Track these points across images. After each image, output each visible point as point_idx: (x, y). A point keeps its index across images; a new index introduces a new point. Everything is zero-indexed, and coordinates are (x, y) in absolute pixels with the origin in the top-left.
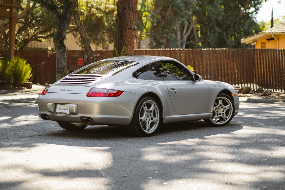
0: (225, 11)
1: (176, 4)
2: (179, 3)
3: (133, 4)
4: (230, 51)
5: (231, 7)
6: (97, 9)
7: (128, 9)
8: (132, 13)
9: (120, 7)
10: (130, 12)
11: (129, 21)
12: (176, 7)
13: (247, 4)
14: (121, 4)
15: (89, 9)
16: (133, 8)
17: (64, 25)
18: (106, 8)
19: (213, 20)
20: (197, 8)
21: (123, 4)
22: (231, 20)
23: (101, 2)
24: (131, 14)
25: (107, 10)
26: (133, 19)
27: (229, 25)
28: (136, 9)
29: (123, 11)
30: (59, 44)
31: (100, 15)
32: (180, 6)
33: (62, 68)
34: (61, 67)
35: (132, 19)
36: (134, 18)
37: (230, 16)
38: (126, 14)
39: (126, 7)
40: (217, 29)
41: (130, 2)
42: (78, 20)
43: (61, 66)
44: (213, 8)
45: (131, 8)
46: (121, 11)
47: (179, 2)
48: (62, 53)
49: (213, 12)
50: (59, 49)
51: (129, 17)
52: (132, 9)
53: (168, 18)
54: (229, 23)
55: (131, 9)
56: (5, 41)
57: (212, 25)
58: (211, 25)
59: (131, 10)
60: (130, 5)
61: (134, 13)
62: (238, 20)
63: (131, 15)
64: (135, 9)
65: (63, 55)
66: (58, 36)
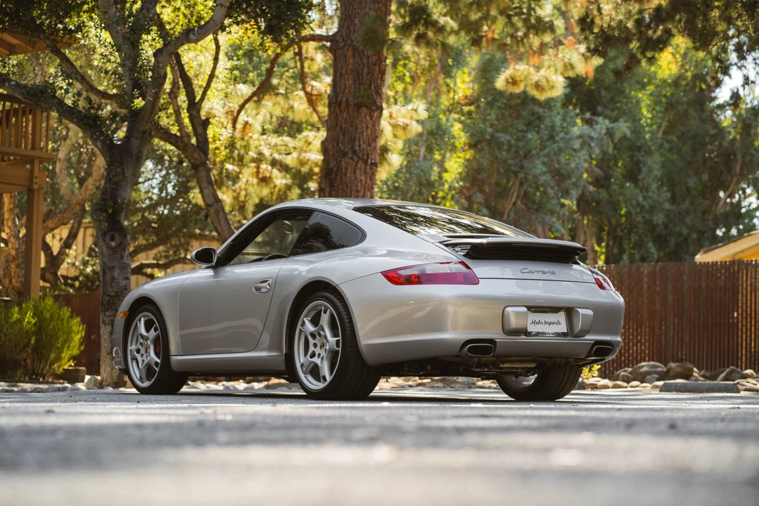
0: (673, 200)
1: (530, 177)
2: (539, 175)
3: (364, 143)
4: (643, 272)
5: (688, 189)
6: (274, 163)
7: (350, 156)
8: (363, 167)
9: (331, 153)
10: (357, 163)
11: (355, 189)
12: (530, 186)
13: (735, 180)
14: (335, 144)
15: (255, 167)
16: (365, 152)
17: (123, 169)
18: (302, 163)
19: (640, 226)
20: (591, 188)
21: (341, 145)
22: (690, 223)
23: (287, 145)
24: (360, 169)
25: (304, 169)
26: (366, 183)
27: (686, 239)
28: (373, 156)
29: (339, 162)
30: (107, 224)
31: (284, 182)
32: (542, 182)
33: (114, 294)
34: (111, 290)
35: (363, 183)
36: (368, 181)
37: (687, 212)
38: (344, 170)
39: (346, 150)
40: (653, 250)
41: (358, 136)
42: (206, 185)
43: (112, 287)
44: (638, 191)
45: (358, 152)
46: (335, 163)
47: (539, 171)
48: (114, 250)
49: (637, 201)
50: (108, 238)
51: (354, 178)
52: (363, 156)
53: (508, 216)
54: (685, 232)
55: (359, 157)
56: (51, 274)
57: (637, 238)
58: (634, 238)
59: (359, 159)
60: (357, 143)
61: (368, 167)
62: (711, 223)
63: (358, 171)
64: (370, 156)
65: (119, 255)
66: (103, 199)
